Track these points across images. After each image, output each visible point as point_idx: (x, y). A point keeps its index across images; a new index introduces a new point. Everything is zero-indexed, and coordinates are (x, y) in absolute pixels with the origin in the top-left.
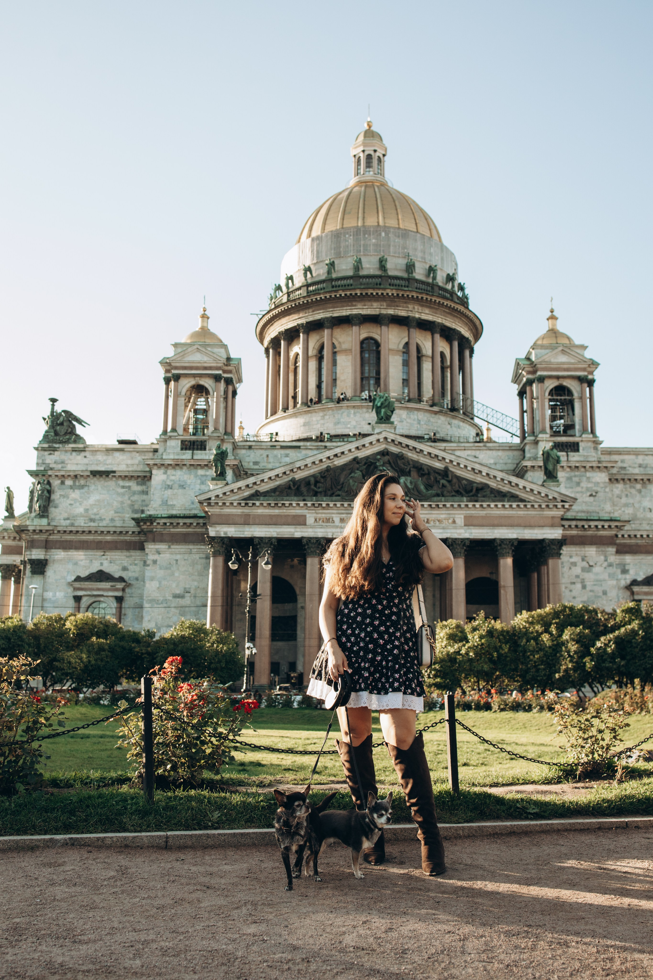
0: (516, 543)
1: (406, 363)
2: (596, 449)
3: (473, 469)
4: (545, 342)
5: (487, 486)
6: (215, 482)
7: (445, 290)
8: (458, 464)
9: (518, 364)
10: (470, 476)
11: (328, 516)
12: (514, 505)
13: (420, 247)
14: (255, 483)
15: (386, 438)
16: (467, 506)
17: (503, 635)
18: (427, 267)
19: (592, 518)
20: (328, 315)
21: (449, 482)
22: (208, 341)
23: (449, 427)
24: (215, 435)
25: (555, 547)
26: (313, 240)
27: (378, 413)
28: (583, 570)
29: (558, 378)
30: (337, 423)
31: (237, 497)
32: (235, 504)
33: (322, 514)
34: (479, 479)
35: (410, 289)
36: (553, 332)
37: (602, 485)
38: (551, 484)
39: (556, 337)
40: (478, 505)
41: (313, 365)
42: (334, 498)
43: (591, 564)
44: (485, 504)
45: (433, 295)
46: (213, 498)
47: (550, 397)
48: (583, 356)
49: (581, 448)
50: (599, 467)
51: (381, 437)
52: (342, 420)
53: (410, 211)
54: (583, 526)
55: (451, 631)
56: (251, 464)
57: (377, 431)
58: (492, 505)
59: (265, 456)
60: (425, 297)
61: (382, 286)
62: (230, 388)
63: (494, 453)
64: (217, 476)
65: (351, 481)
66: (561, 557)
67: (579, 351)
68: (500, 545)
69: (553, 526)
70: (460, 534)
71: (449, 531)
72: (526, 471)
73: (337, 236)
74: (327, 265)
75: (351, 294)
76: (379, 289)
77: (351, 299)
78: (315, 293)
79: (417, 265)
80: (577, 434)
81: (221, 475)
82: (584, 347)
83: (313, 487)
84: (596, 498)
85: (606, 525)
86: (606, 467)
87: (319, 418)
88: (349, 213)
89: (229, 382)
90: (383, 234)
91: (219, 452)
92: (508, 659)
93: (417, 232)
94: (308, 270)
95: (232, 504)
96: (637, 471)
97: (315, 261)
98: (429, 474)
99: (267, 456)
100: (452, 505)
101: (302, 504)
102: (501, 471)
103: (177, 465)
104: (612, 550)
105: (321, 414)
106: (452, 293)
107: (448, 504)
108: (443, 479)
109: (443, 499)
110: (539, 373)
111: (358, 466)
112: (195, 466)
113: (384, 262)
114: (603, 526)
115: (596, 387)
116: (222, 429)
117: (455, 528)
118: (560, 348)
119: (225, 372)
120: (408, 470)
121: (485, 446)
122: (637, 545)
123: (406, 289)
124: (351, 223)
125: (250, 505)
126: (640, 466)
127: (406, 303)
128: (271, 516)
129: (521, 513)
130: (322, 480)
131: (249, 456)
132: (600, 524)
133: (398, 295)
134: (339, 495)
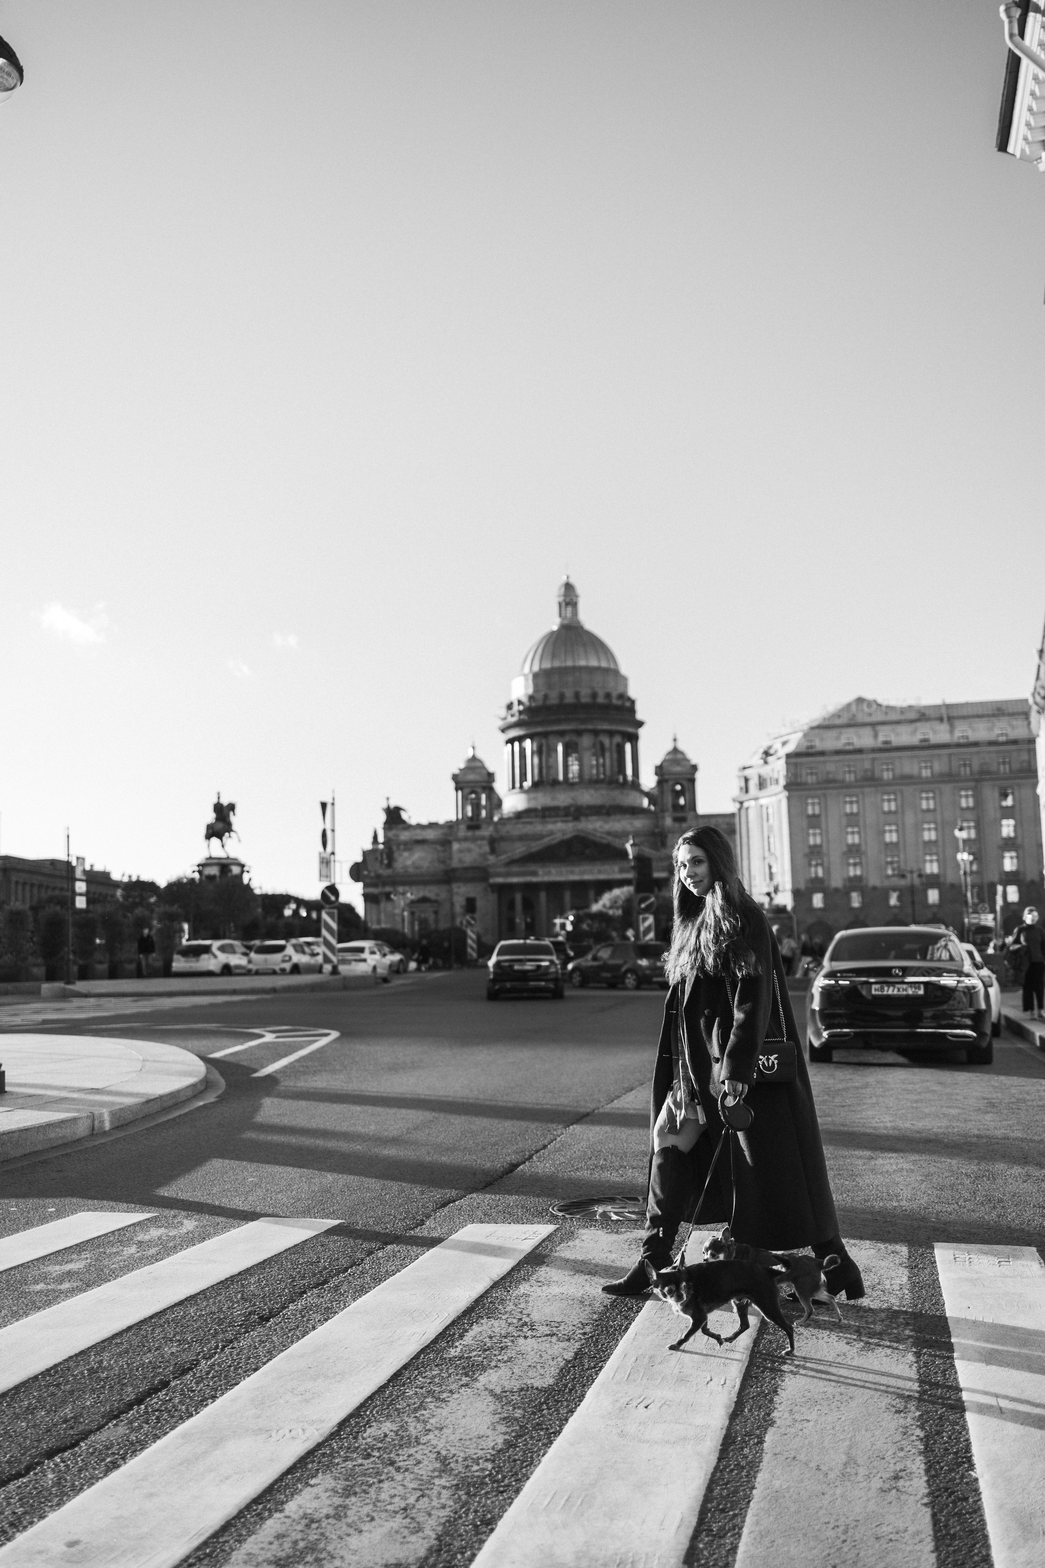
1: (594, 754)
2: (695, 817)
4: (671, 756)
7: (617, 705)
11: (550, 871)
13: (602, 678)
14: (512, 856)
15: (576, 831)
18: (606, 692)
20: (544, 729)
22: (476, 765)
23: (621, 796)
24: (485, 821)
26: (533, 674)
30: (553, 799)
31: (503, 863)
32: (502, 867)
33: (547, 870)
35: (595, 710)
36: (676, 750)
39: (676, 753)
42: (552, 861)
45: (609, 712)
48: (690, 764)
49: (686, 819)
51: (574, 831)
52: (556, 797)
60: (604, 714)
61: (577, 710)
65: (560, 852)
67: (687, 761)
73: (548, 673)
74: (543, 695)
75: (558, 717)
76: (575, 714)
77: (558, 722)
78: (538, 714)
79: (599, 693)
80: (686, 811)
82: (690, 757)
88: (556, 653)
89: (489, 783)
90: (578, 673)
93: (600, 667)
94: (531, 697)
95: (500, 866)
97: (535, 691)
101: (535, 865)
103: (466, 839)
106: (623, 706)
111: (562, 844)
112: (474, 839)
113: (578, 694)
115: (697, 780)
118: (678, 761)
119: (486, 780)
123: (593, 711)
124: (557, 664)
125: (510, 866)
128: (521, 872)
130: (546, 852)
133: (587, 715)
134: (554, 860)
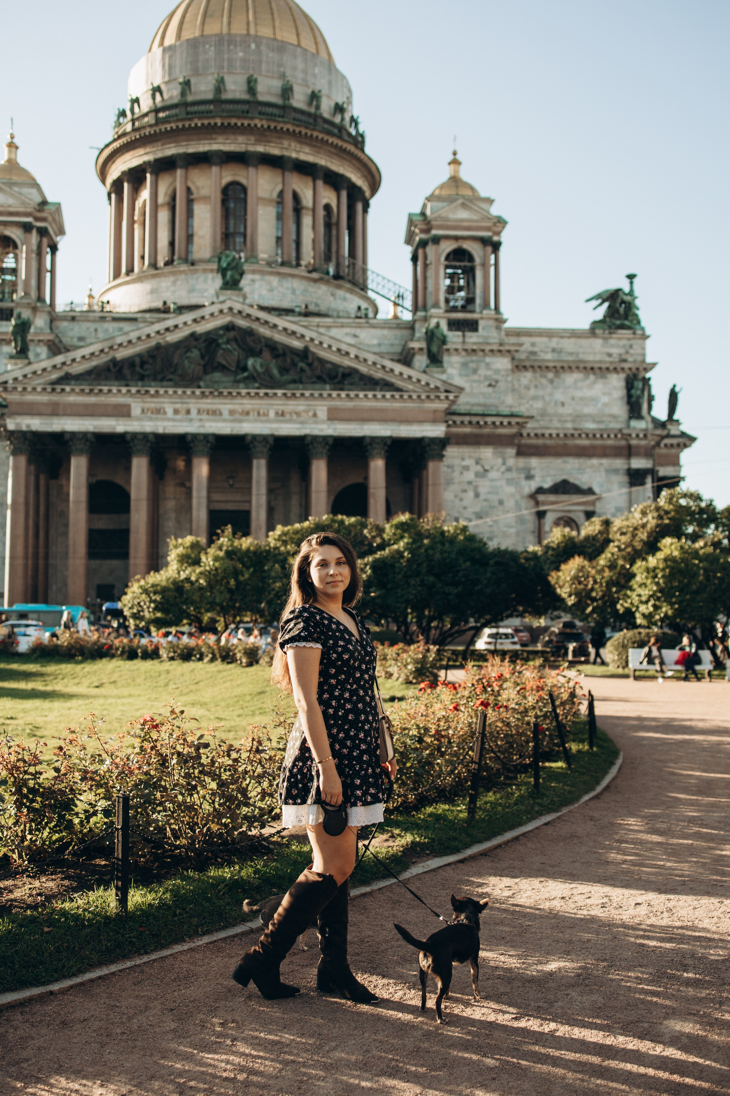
0: (389, 443)
1: (280, 217)
2: (498, 328)
3: (339, 350)
4: (445, 192)
5: (355, 371)
6: (13, 361)
7: (332, 124)
8: (321, 343)
9: (411, 222)
10: (335, 359)
11: (158, 406)
12: (388, 395)
13: (300, 64)
14: (64, 364)
15: (231, 309)
16: (330, 395)
17: (248, 557)
18: (309, 92)
19: (490, 412)
20: (181, 150)
21: (310, 365)
22: (15, 178)
23: (331, 299)
24: (25, 301)
25: (436, 447)
26: (165, 50)
27: (224, 276)
28: (477, 475)
29: (456, 238)
30: (191, 291)
31: (41, 381)
32: (39, 389)
33: (152, 403)
34: (346, 362)
35: (286, 120)
36: (455, 181)
37: (503, 373)
38: (434, 369)
39: (457, 187)
40: (343, 394)
41: (164, 216)
42: (165, 383)
43: (487, 467)
44: (352, 394)
45: (314, 130)
46: (11, 382)
47: (446, 263)
48: (488, 212)
49: (480, 328)
50: (500, 351)
51: (225, 307)
52: (198, 287)
53: (291, 18)
54: (478, 423)
55: (184, 552)
56: (75, 340)
57: (222, 298)
58: (361, 394)
59: (92, 329)
60: (304, 131)
61: (250, 115)
62: (45, 241)
63: (379, 332)
64: (17, 353)
65: (186, 362)
66: (444, 459)
67: (483, 205)
68: (371, 444)
69: (434, 421)
70: (322, 430)
71: (308, 426)
72: (413, 355)
73: (194, 44)
74: (180, 84)
75: (209, 124)
76: (245, 118)
77: (209, 131)
78: (166, 120)
79: (296, 89)
80: (478, 309)
81: (22, 352)
82: (490, 201)
83: (138, 369)
84: (496, 389)
85: (506, 421)
86: (509, 351)
87: (169, 284)
88: (211, 16)
89: (43, 232)
90: (253, 46)
91: (19, 322)
92: (248, 587)
93: (299, 45)
94: (157, 90)
95: (34, 389)
96: (549, 356)
97: (167, 79)
98: (284, 354)
99: (96, 330)
100: (312, 395)
101: (124, 390)
102: (375, 353)
104: (511, 451)
105: (172, 278)
106: (341, 128)
107: (307, 393)
108: (302, 361)
109: (301, 386)
110: (434, 232)
111: (194, 343)
113: (252, 84)
114: (502, 423)
115: (503, 251)
116: (34, 294)
117: (316, 422)
118: (460, 201)
119: (37, 219)
120: (258, 349)
121: (367, 323)
122: (545, 446)
123: (280, 119)
124: (213, 28)
125: (58, 390)
126: (554, 350)
127: (280, 138)
128: (86, 406)
129: (397, 405)
130: (150, 361)
131: (72, 330)
132: (498, 420)
133: (269, 127)
134: (170, 380)
